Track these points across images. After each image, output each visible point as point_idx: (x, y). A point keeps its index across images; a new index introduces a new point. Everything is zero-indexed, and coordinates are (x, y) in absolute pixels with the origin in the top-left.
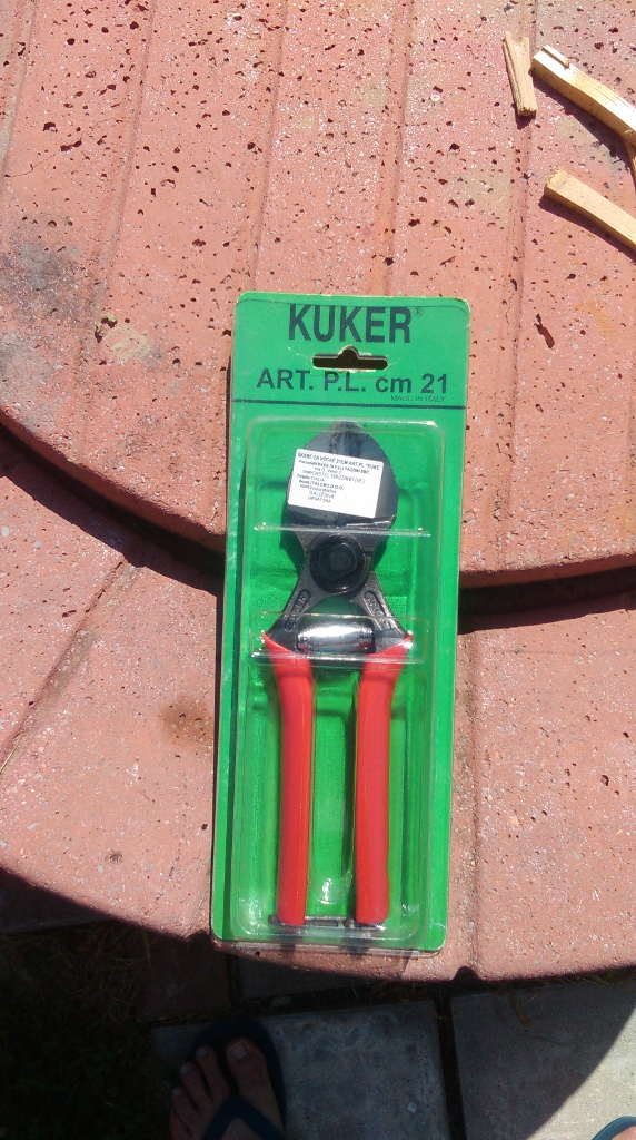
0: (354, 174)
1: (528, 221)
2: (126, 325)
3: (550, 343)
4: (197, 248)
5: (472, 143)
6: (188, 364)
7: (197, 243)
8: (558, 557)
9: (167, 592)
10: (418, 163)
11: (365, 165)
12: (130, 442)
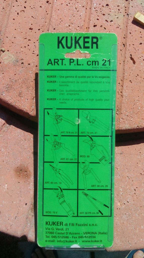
0: (78, 11)
1: (128, 27)
2: (8, 52)
3: (134, 62)
4: (30, 31)
5: (112, 4)
6: (26, 64)
7: (31, 29)
8: (135, 126)
9: (18, 133)
10: (96, 9)
11: (81, 8)
12: (7, 87)
